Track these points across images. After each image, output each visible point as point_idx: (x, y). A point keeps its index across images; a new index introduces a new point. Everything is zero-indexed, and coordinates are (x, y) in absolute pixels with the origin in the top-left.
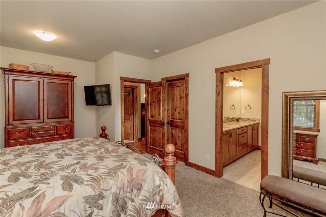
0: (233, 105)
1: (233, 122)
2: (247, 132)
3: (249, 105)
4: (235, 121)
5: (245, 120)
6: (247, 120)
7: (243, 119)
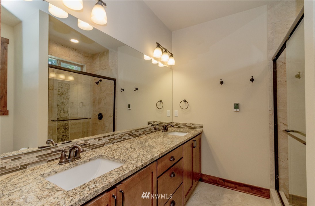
0: (161, 101)
1: (157, 132)
2: (182, 158)
3: (185, 101)
4: (160, 130)
5: (179, 127)
6: (182, 126)
7: (177, 125)
